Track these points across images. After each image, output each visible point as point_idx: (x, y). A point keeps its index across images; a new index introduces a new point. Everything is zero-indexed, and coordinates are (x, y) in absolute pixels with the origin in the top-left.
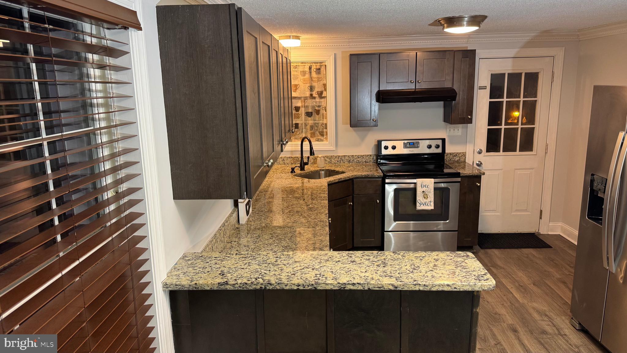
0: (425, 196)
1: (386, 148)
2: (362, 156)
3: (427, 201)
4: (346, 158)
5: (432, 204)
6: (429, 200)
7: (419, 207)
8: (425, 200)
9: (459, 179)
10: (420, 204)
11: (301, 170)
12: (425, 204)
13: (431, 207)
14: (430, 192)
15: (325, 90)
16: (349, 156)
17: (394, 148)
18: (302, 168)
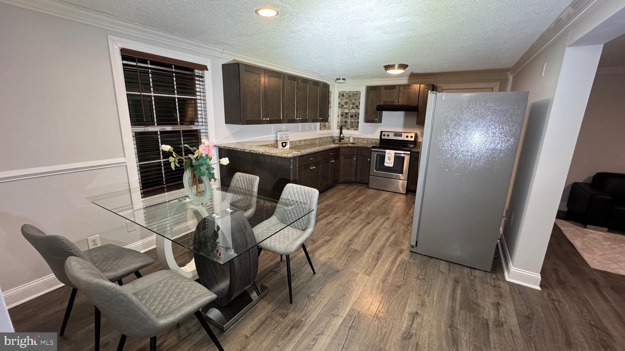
0: (389, 159)
1: (384, 135)
2: (374, 139)
3: (390, 162)
4: (366, 139)
5: (393, 164)
6: (391, 161)
7: (386, 165)
8: (389, 161)
9: (409, 153)
10: (386, 163)
11: (339, 142)
12: (388, 163)
13: (392, 165)
14: (392, 157)
15: (360, 105)
16: (367, 139)
17: (388, 136)
18: (340, 141)
